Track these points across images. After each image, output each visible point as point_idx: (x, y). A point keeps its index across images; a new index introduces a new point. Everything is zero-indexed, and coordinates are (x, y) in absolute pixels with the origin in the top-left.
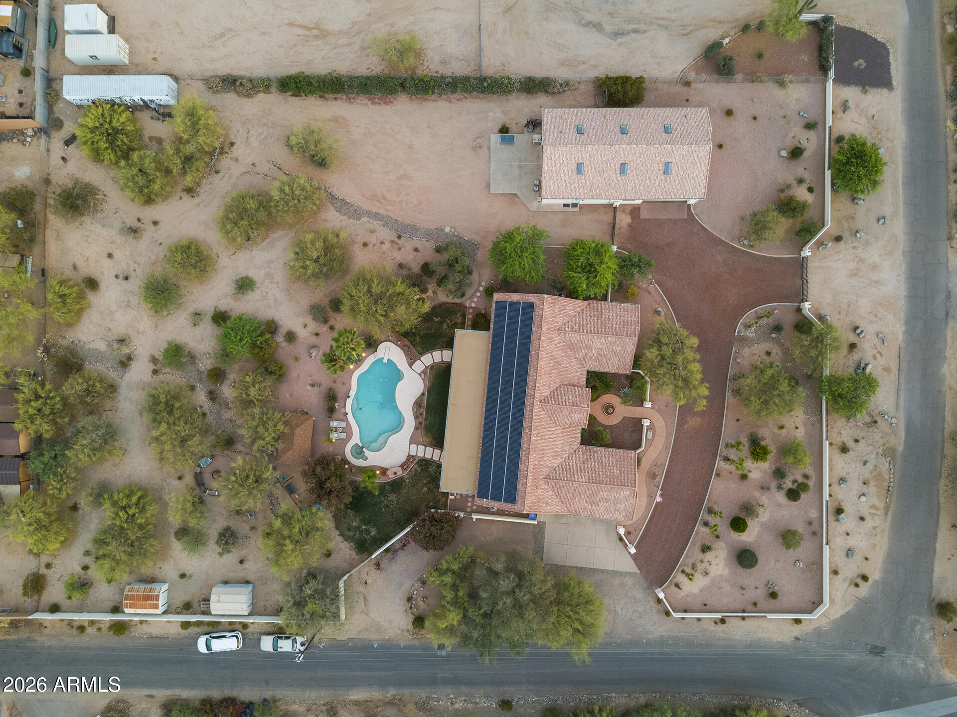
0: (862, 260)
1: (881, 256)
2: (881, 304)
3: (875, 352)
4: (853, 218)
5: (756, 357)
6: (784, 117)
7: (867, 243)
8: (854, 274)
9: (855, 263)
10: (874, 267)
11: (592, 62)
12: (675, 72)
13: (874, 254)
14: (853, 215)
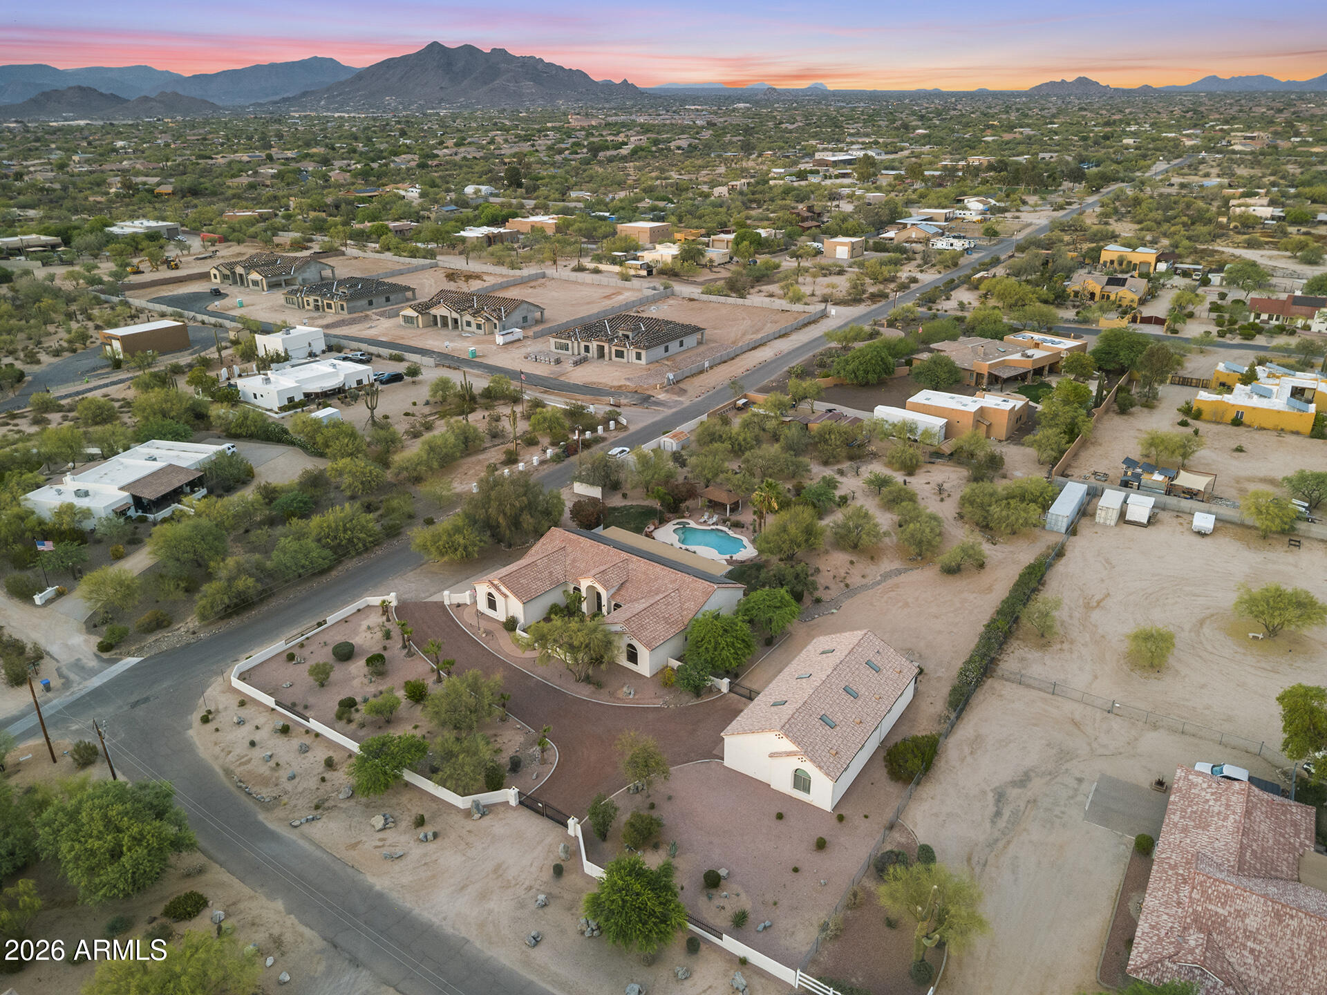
0: (506, 886)
1: (490, 912)
2: (433, 877)
3: (388, 843)
4: (570, 909)
5: (506, 741)
6: (775, 904)
7: (522, 905)
8: (498, 870)
9: (510, 878)
10: (483, 896)
11: (969, 759)
12: (915, 825)
13: (501, 906)
14: (574, 911)
